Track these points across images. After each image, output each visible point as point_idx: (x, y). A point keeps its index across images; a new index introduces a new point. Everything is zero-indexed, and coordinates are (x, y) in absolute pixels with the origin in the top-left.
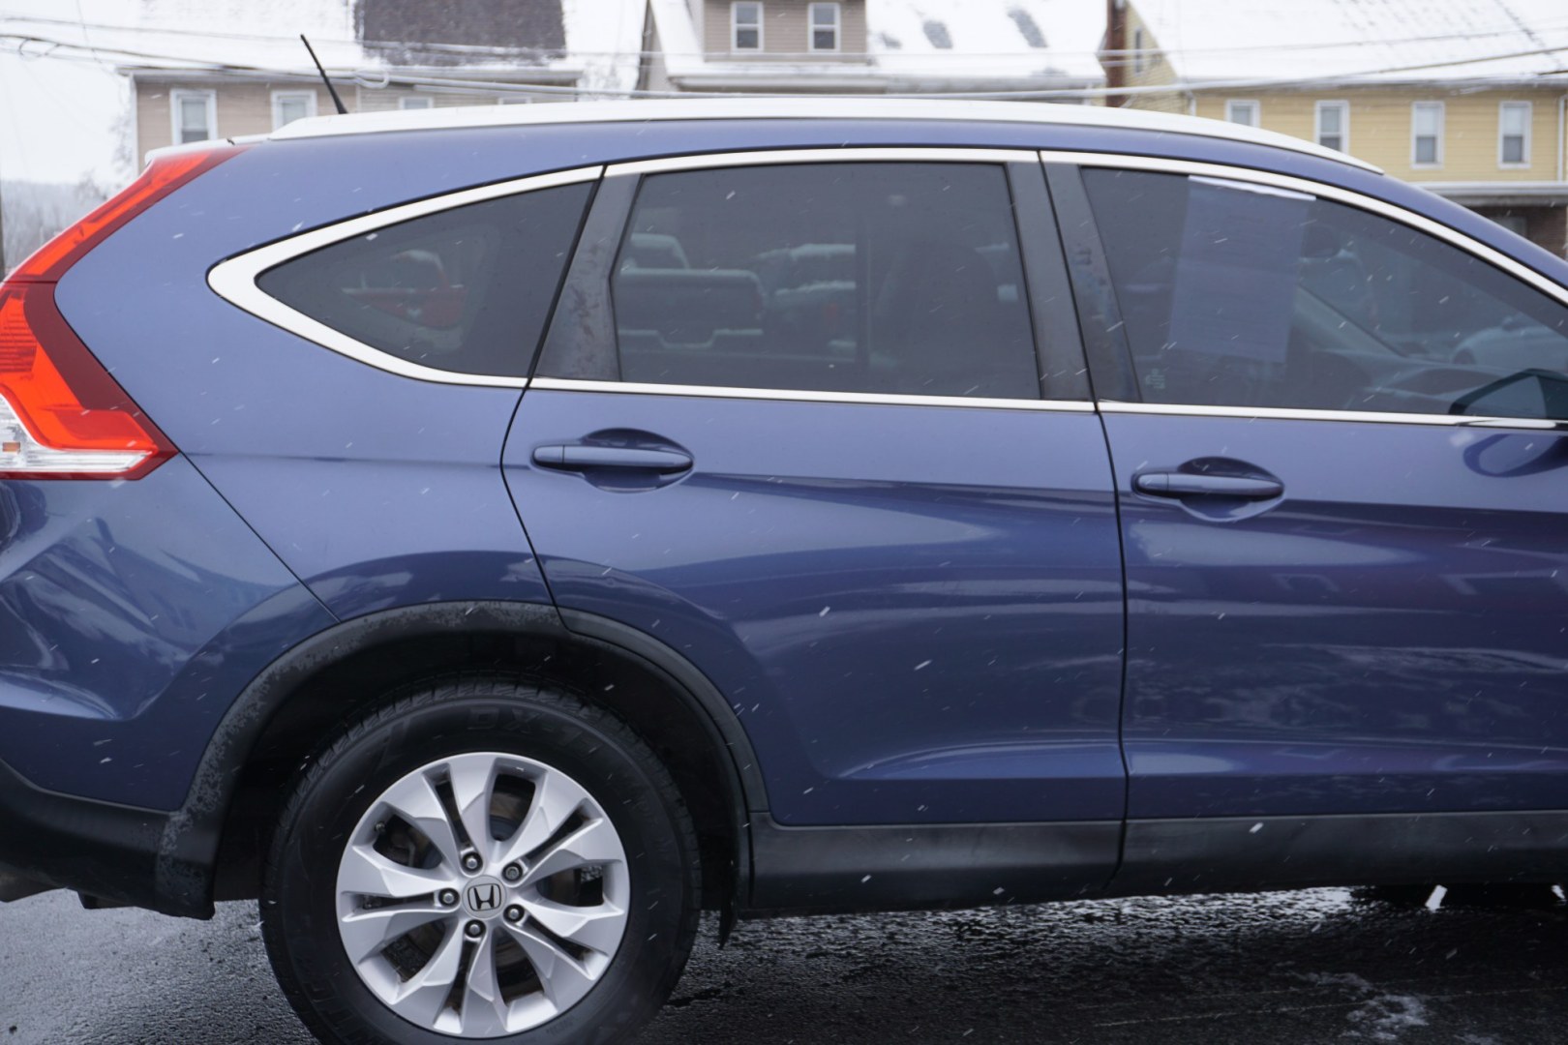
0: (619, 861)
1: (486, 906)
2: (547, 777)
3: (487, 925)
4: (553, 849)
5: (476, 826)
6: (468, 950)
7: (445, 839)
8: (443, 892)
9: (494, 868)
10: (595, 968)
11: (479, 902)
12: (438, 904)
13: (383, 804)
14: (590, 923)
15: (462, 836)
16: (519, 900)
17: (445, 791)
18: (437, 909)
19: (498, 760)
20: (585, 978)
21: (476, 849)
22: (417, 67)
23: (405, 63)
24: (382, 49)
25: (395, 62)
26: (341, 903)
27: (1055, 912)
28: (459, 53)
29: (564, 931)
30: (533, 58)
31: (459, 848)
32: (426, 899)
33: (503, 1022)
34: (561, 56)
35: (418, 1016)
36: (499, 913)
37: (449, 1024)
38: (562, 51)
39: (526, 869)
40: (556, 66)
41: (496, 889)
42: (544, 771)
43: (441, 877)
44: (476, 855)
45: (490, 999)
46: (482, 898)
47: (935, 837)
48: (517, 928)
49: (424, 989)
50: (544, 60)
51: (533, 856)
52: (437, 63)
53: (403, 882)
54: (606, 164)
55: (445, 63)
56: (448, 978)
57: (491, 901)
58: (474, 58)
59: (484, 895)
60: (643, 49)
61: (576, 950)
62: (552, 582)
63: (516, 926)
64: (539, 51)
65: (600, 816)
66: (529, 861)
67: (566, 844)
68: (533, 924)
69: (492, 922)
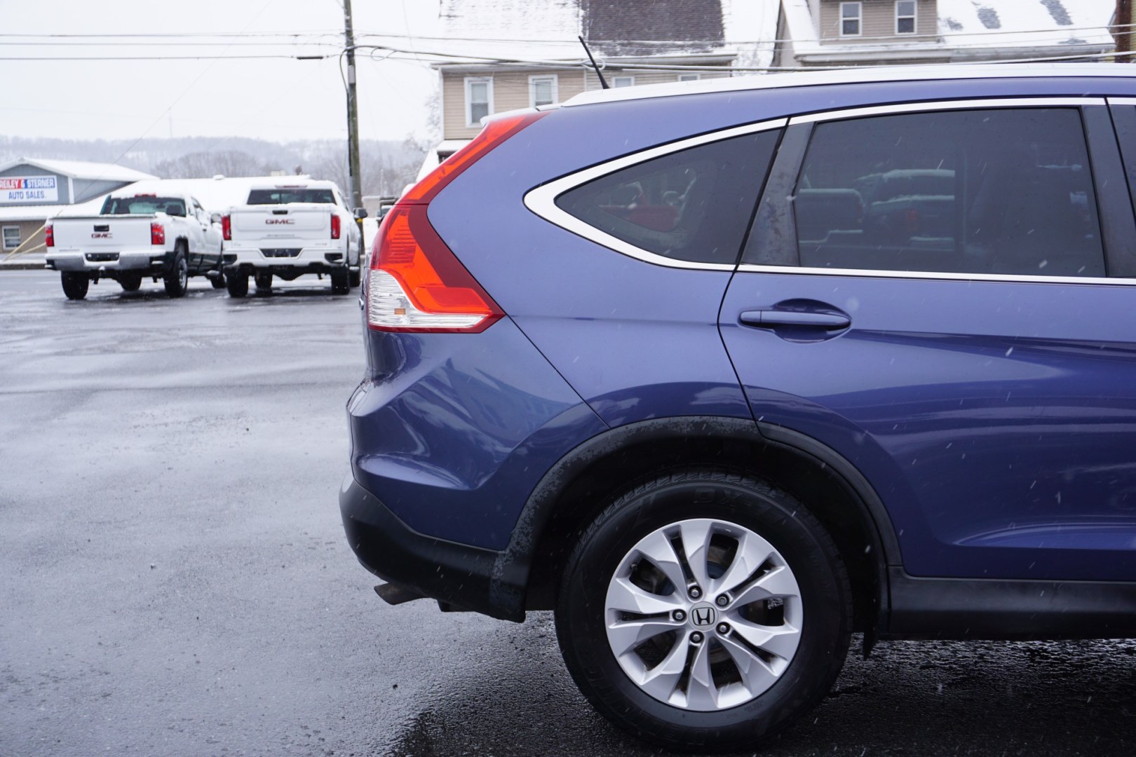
0: (796, 596)
1: (704, 622)
2: (747, 537)
3: (705, 635)
4: (750, 586)
5: (698, 568)
6: (692, 651)
7: (677, 576)
8: (675, 611)
9: (710, 597)
10: (778, 668)
11: (700, 620)
12: (672, 619)
13: (636, 550)
14: (775, 637)
15: (689, 575)
16: (726, 619)
17: (677, 544)
18: (671, 622)
19: (714, 524)
20: (771, 674)
21: (698, 583)
22: (624, 56)
23: (616, 54)
24: (601, 45)
25: (609, 54)
26: (608, 616)
27: (1104, 646)
28: (652, 46)
29: (758, 642)
30: (701, 46)
31: (687, 583)
32: (664, 616)
33: (714, 700)
34: (722, 45)
35: (659, 693)
36: (713, 628)
37: (678, 700)
38: (722, 42)
39: (731, 599)
40: (717, 51)
41: (711, 611)
42: (744, 532)
43: (674, 601)
44: (698, 588)
45: (707, 685)
46: (702, 617)
47: (1023, 589)
48: (725, 638)
49: (662, 676)
50: (709, 48)
51: (736, 590)
52: (637, 53)
53: (649, 603)
54: (789, 117)
55: (644, 53)
56: (679, 669)
57: (708, 619)
58: (661, 49)
59: (703, 615)
60: (777, 38)
61: (766, 655)
62: (752, 404)
63: (724, 637)
64: (704, 42)
65: (783, 565)
66: (733, 593)
67: (760, 583)
68: (736, 636)
69: (708, 633)
